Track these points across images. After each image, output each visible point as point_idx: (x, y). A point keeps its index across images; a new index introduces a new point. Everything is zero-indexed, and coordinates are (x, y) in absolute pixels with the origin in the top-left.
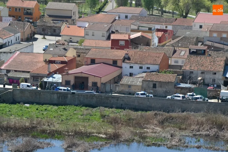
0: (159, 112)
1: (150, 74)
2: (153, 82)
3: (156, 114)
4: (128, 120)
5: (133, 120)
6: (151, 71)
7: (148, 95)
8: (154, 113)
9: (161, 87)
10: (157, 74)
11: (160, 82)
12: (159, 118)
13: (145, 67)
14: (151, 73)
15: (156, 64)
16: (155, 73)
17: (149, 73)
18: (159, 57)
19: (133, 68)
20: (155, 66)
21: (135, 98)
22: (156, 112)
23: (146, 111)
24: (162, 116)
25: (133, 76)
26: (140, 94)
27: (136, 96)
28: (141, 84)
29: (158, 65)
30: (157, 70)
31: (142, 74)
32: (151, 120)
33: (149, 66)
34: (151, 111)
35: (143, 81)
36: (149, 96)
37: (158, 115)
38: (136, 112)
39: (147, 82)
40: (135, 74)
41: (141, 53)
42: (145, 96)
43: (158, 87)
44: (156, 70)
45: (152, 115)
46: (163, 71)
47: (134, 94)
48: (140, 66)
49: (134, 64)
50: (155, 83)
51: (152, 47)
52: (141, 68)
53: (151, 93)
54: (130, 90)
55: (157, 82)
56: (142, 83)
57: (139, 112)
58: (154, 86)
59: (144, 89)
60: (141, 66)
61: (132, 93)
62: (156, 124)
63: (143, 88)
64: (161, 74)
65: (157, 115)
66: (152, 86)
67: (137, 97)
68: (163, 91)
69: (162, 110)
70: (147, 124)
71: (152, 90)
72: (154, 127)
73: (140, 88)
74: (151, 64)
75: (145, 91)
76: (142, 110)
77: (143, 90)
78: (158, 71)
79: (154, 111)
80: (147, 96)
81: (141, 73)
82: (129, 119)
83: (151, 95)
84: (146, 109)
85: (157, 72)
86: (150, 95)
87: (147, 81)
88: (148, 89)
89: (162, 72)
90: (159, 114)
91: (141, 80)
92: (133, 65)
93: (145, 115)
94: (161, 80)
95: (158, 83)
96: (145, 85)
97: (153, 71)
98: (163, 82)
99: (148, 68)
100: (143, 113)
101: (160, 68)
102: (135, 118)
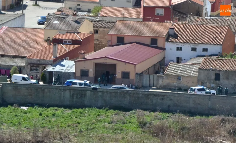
0: (228, 118)
1: (210, 59)
2: (215, 71)
3: (223, 120)
4: (181, 129)
5: (189, 129)
6: (210, 54)
7: (208, 90)
8: (220, 119)
9: (227, 78)
10: (220, 60)
11: (226, 71)
12: (228, 126)
13: (200, 48)
14: (212, 57)
15: (218, 44)
16: (216, 57)
17: (208, 58)
18: (220, 34)
19: (181, 50)
20: (216, 46)
21: (189, 96)
22: (223, 117)
23: (207, 115)
24: (233, 122)
25: (182, 61)
26: (196, 90)
27: (190, 93)
28: (196, 74)
29: (220, 44)
30: (219, 53)
31: (196, 59)
32: (217, 129)
33: (205, 47)
34: (215, 115)
35: (200, 69)
36: (209, 93)
37: (227, 122)
38: (192, 118)
39: (206, 72)
40: (184, 59)
41: (194, 27)
42: (204, 93)
43: (223, 79)
44: (217, 53)
45: (218, 121)
46: (228, 55)
47: (186, 90)
48: (192, 47)
49: (183, 44)
50: (218, 73)
51: (207, 18)
52: (194, 49)
53: (213, 88)
54: (180, 83)
55: (220, 71)
56: (199, 72)
57: (196, 117)
58: (218, 77)
59: (202, 83)
60: (194, 47)
61: (183, 89)
62: (224, 136)
63: (199, 81)
64: (226, 59)
65: (225, 122)
66: (213, 77)
67: (193, 94)
68: (230, 85)
69: (232, 115)
70: (211, 136)
71: (214, 84)
72: (222, 140)
73: (196, 80)
74: (209, 44)
75: (203, 84)
76: (201, 114)
77: (200, 83)
78: (221, 55)
79: (219, 115)
80: (206, 93)
81: (194, 58)
82: (183, 129)
83: (213, 91)
84: (207, 112)
85: (219, 56)
86: (211, 90)
87: (206, 70)
88: (207, 82)
89: (226, 56)
90: (228, 120)
91: (196, 68)
92: (182, 46)
93: (207, 122)
94: (227, 68)
95: (222, 72)
96: (202, 77)
97: (213, 54)
98: (231, 71)
99: (205, 50)
100: (204, 118)
101: (223, 50)
102: (191, 126)
